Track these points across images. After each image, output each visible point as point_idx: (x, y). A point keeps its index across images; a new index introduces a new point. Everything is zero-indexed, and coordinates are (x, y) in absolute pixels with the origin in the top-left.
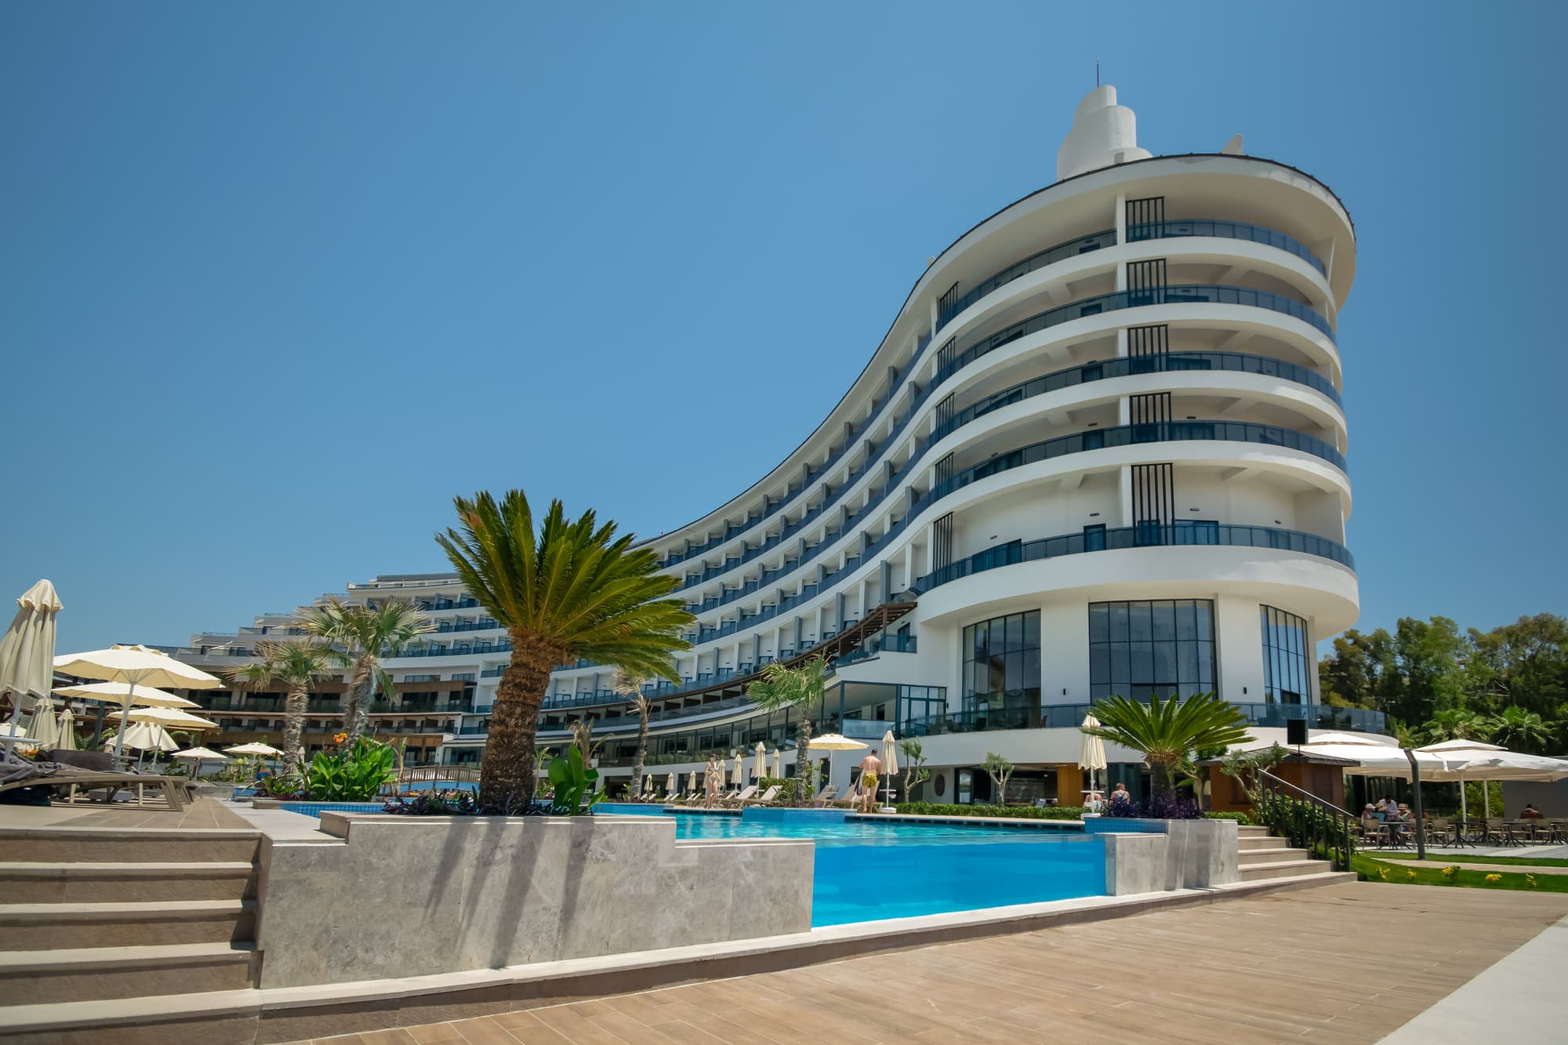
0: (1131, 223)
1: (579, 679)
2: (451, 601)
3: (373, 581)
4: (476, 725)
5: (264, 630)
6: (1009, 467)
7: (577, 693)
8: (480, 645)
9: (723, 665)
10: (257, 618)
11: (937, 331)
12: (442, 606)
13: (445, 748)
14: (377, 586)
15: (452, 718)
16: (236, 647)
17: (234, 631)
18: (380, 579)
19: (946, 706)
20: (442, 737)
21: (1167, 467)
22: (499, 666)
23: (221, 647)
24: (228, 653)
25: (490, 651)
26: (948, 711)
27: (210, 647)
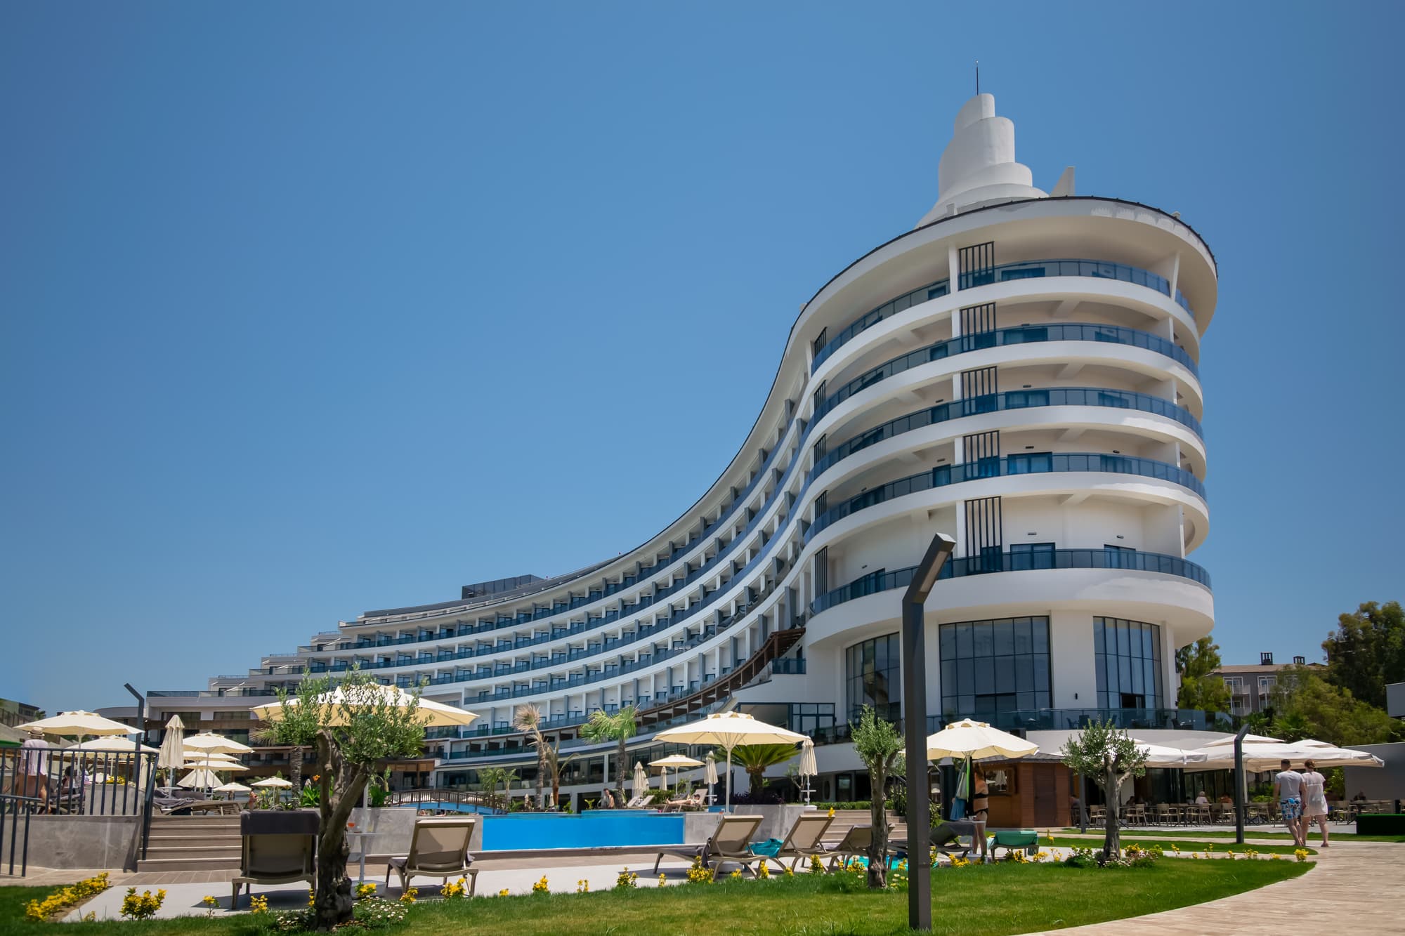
0: (963, 271)
1: (552, 701)
2: (431, 633)
3: (361, 617)
4: (464, 750)
5: (271, 671)
6: (877, 502)
7: (551, 715)
8: (461, 673)
9: (676, 683)
10: (264, 659)
11: (813, 373)
12: (423, 638)
13: (438, 772)
14: (364, 622)
15: (441, 744)
16: (248, 687)
17: (245, 673)
18: (368, 615)
19: (835, 720)
20: (433, 762)
21: (997, 500)
22: (480, 693)
23: (236, 689)
24: (242, 693)
25: (471, 679)
26: (836, 724)
27: (226, 689)
